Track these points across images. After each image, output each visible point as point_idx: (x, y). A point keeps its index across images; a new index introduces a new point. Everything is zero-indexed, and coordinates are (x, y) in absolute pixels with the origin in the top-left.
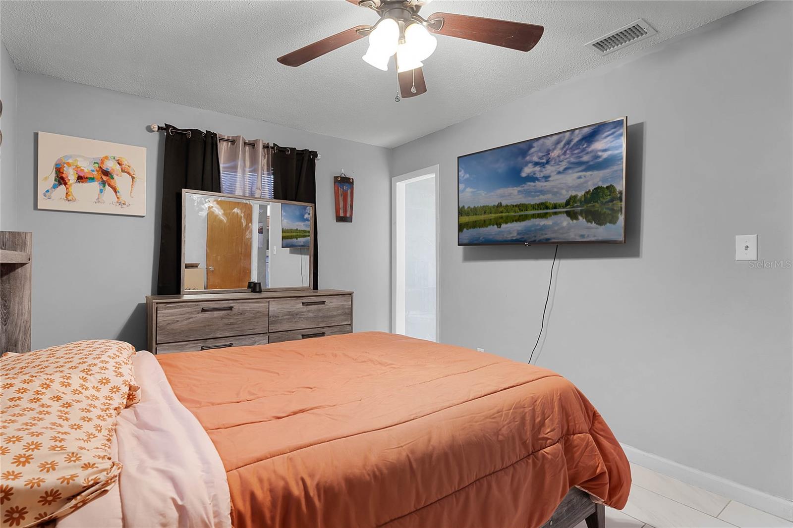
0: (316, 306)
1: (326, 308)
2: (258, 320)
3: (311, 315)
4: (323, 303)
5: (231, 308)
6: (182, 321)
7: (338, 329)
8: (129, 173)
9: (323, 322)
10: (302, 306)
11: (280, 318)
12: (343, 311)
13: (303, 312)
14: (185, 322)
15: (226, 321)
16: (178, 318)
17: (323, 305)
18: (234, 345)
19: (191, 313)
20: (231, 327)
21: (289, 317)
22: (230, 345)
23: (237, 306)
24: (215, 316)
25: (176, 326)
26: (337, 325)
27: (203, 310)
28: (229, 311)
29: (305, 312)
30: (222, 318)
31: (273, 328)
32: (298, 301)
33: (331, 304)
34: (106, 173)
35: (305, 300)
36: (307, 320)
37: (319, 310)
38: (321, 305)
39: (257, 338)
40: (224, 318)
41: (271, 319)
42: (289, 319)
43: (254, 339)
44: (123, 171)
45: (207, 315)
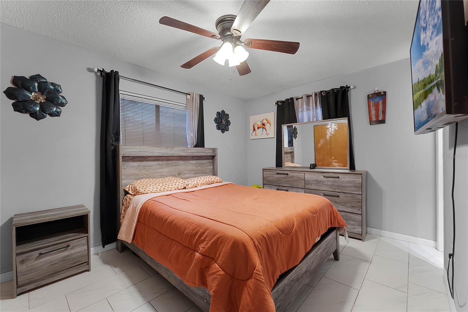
0: (333, 179)
1: (340, 181)
2: (300, 181)
3: (329, 183)
4: (338, 177)
5: (287, 174)
6: (271, 177)
7: (351, 195)
8: (269, 123)
9: (338, 189)
10: (323, 178)
11: (311, 182)
12: (354, 184)
13: (324, 181)
14: (272, 178)
15: (286, 180)
16: (270, 176)
17: (338, 179)
18: (289, 191)
19: (274, 174)
20: (288, 182)
21: (316, 182)
22: (288, 191)
23: (290, 174)
24: (282, 177)
25: (269, 179)
26: (349, 192)
27: (278, 174)
28: (287, 175)
29: (325, 181)
30: (284, 178)
31: (307, 187)
32: (321, 175)
33: (344, 179)
34: (264, 125)
35: (325, 175)
36: (327, 186)
37: (335, 181)
38: (337, 179)
39: (299, 190)
40: (286, 178)
41: (306, 182)
42: (315, 183)
43: (298, 190)
44: (268, 123)
45: (279, 176)
